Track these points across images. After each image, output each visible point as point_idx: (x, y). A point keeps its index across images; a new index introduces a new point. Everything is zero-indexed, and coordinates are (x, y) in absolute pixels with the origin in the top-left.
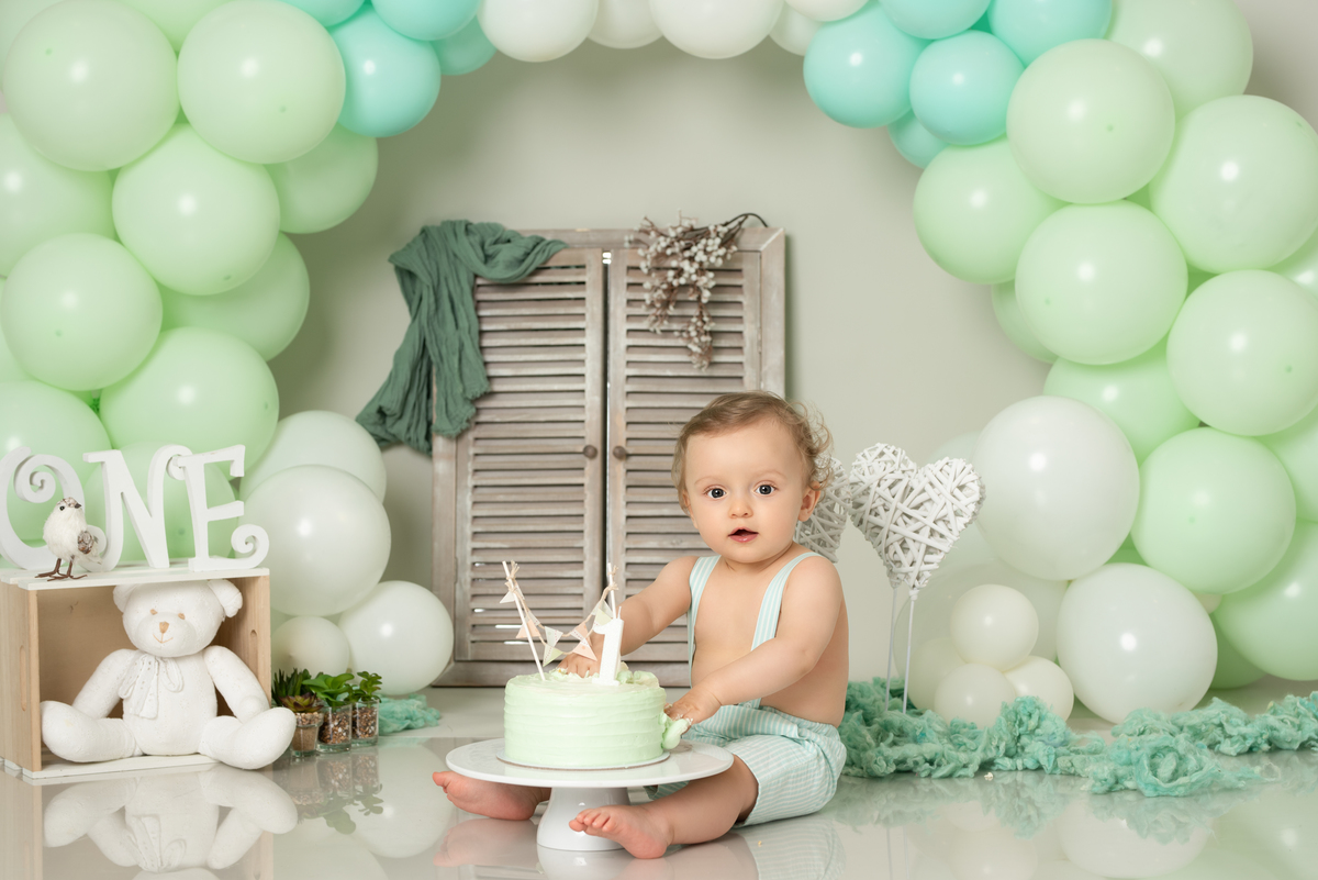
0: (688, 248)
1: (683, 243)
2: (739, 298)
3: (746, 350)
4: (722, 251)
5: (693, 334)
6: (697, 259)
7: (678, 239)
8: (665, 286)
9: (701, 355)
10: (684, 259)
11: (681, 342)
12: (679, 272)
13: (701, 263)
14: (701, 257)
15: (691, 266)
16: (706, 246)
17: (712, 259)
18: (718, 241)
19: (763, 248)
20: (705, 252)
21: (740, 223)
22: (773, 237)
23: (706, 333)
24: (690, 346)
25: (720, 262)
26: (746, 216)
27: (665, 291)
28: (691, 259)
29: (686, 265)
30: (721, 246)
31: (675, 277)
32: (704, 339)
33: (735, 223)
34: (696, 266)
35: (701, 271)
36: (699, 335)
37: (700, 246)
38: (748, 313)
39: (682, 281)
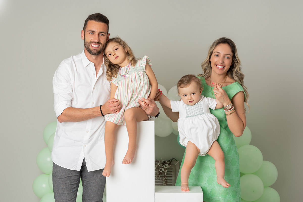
0: (162, 165)
1: (162, 164)
2: (172, 173)
3: (173, 182)
4: (168, 166)
5: (163, 180)
6: (164, 167)
7: (161, 163)
8: (159, 172)
9: (165, 183)
10: (162, 167)
11: (161, 181)
12: (161, 170)
13: (165, 168)
14: (165, 167)
15: (163, 169)
16: (166, 165)
17: (167, 168)
18: (168, 164)
19: (176, 164)
20: (165, 166)
21: (172, 160)
22: (178, 162)
23: (166, 180)
24: (163, 182)
25: (168, 168)
26: (173, 159)
27: (159, 173)
28: (163, 168)
29: (162, 168)
30: (168, 165)
31: (160, 171)
32: (165, 181)
33: (171, 160)
34: (164, 169)
35: (165, 169)
36: (164, 180)
37: (165, 165)
38: (173, 176)
39: (162, 171)
